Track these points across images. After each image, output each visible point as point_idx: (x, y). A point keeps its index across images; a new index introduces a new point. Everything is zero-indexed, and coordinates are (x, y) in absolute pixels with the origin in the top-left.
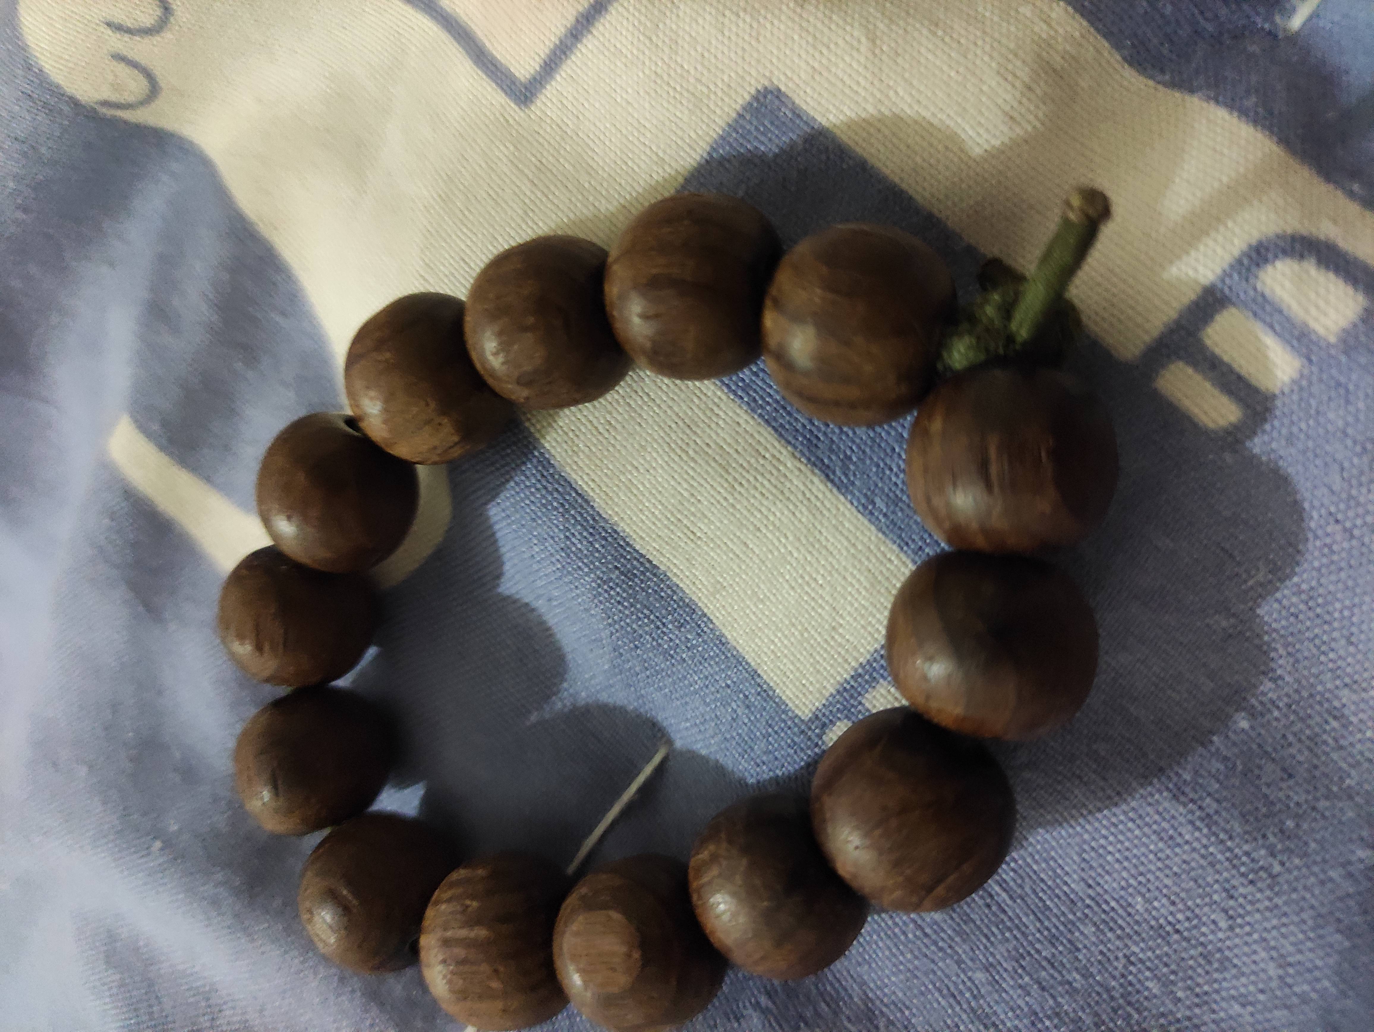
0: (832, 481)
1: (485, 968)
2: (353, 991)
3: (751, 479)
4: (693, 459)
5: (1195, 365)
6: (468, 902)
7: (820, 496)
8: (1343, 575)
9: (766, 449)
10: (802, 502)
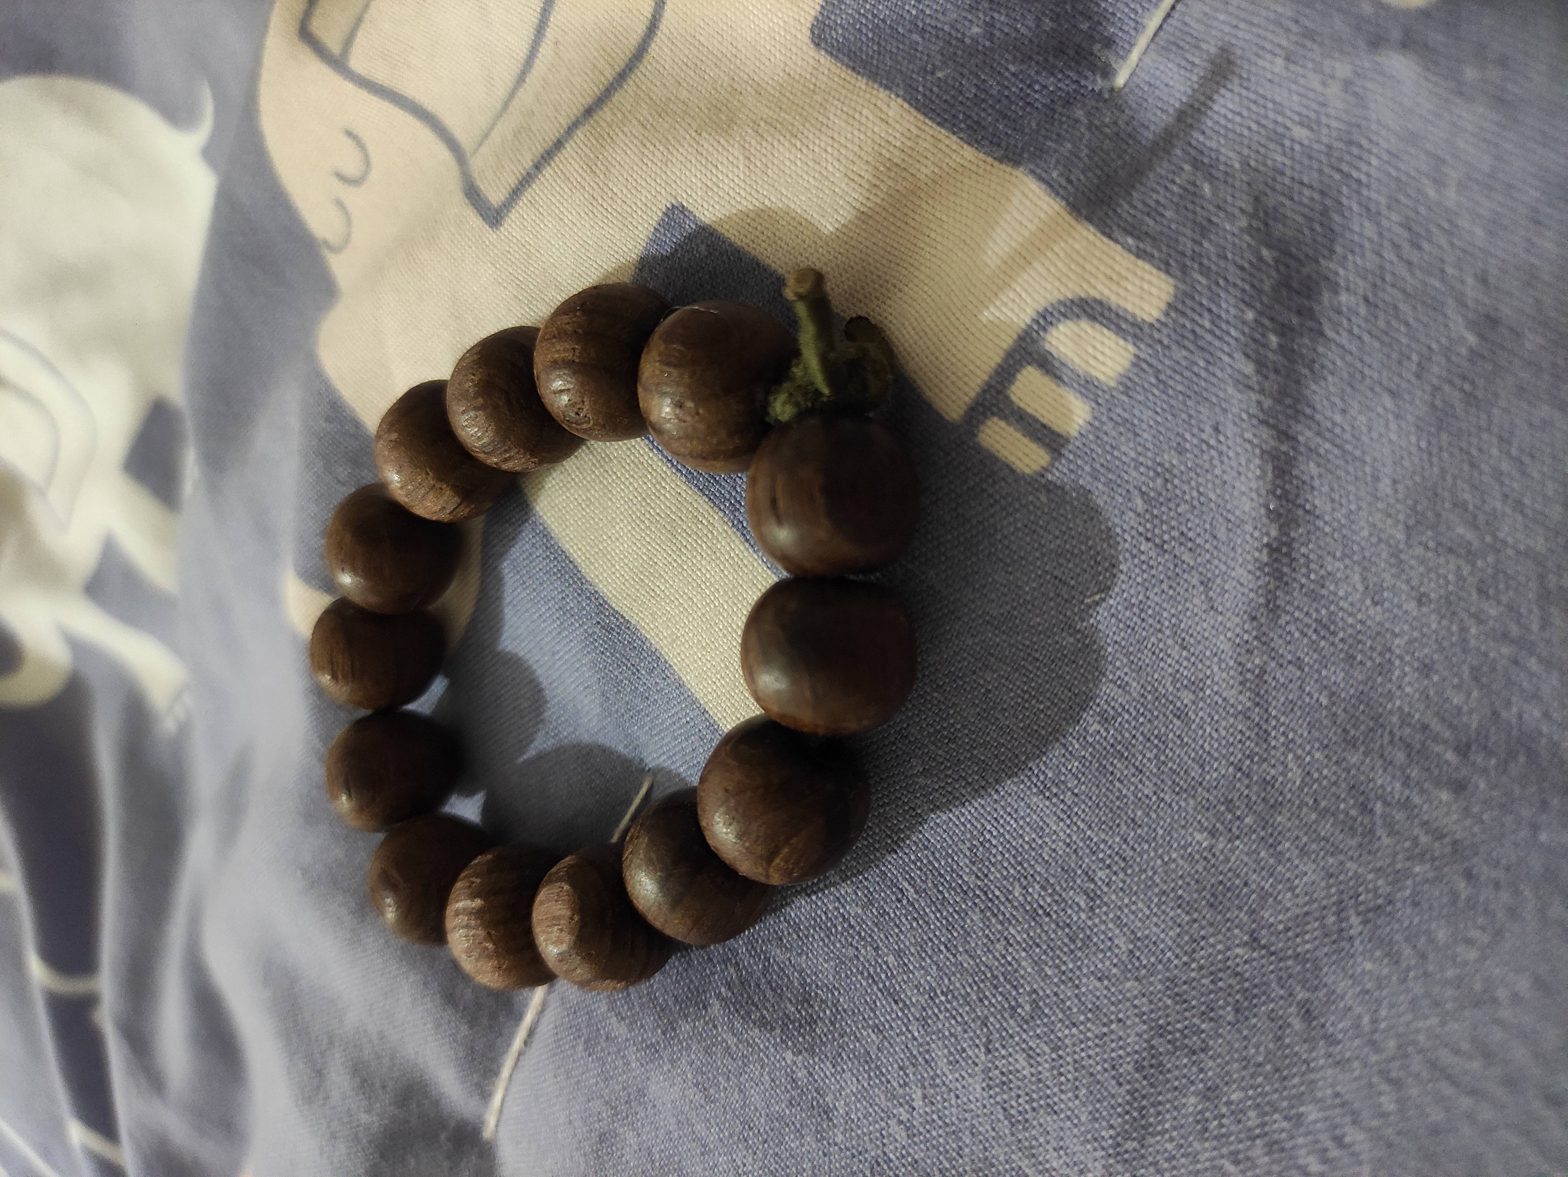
1: (481, 932)
2: (434, 994)
5: (1004, 418)
6: (474, 879)
8: (1164, 586)
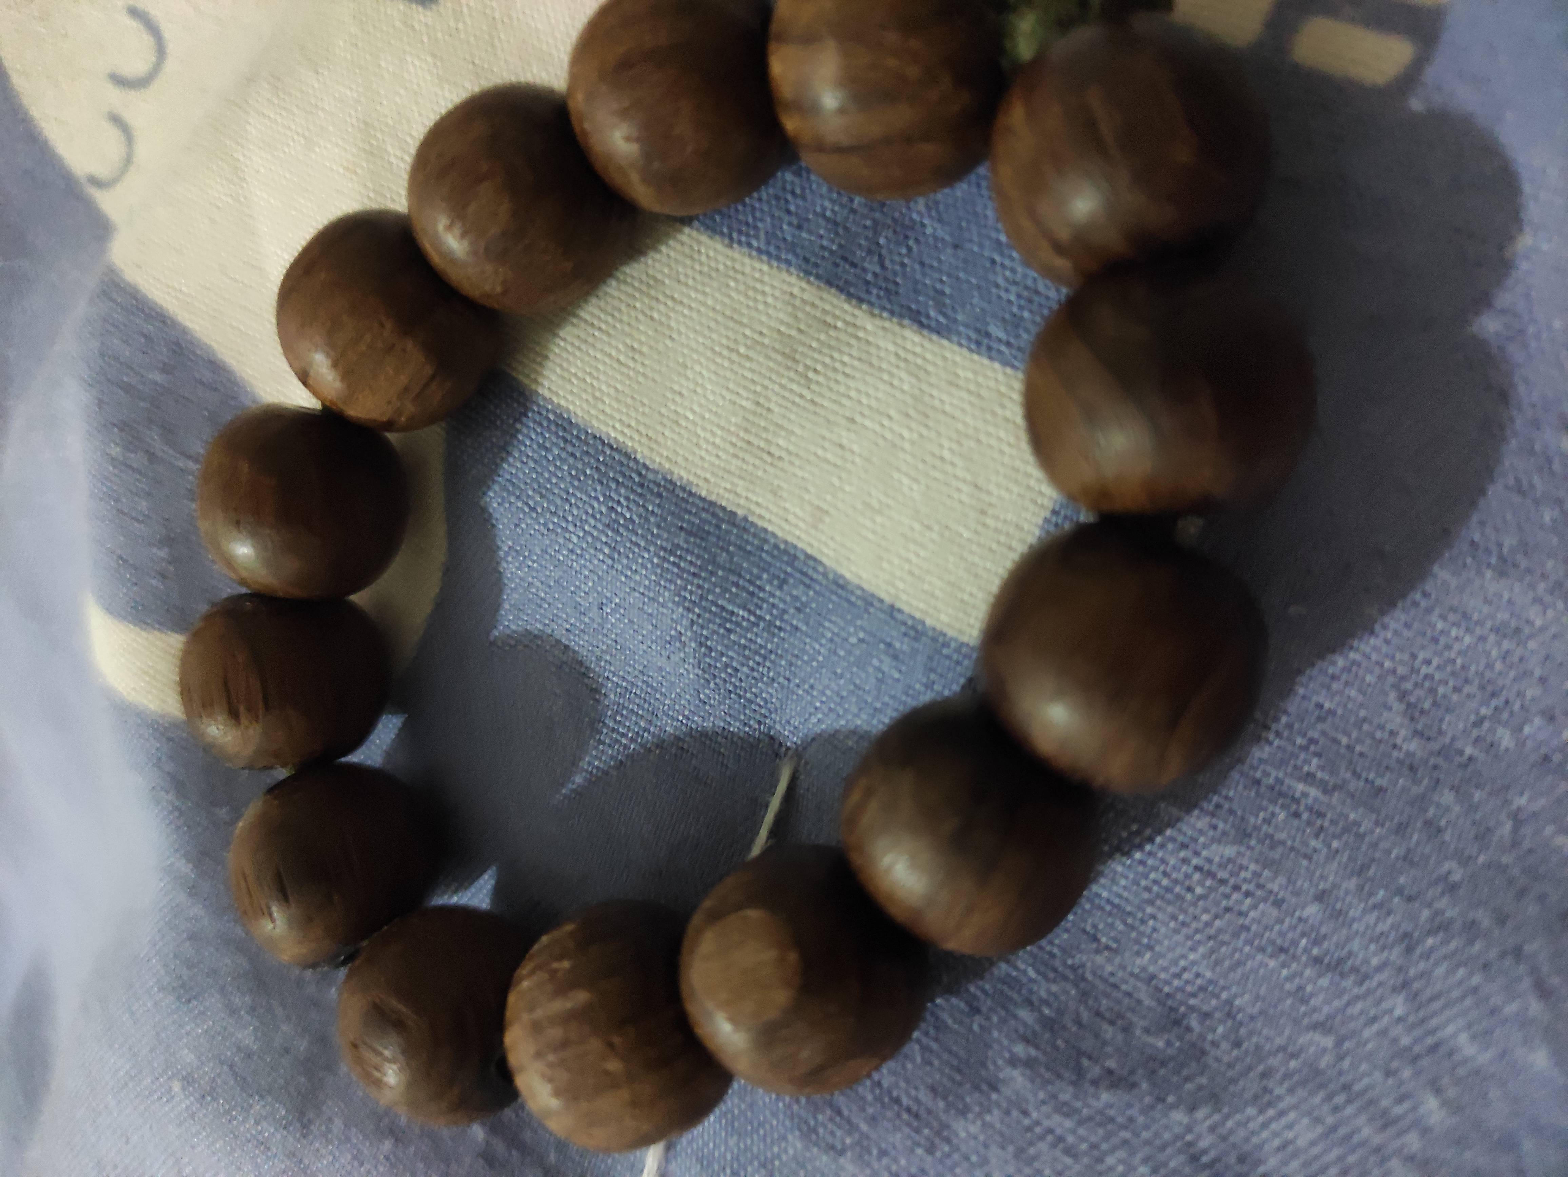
0: (929, 328)
3: (827, 360)
4: (748, 358)
6: (555, 965)
7: (918, 350)
9: (835, 317)
10: (898, 367)
